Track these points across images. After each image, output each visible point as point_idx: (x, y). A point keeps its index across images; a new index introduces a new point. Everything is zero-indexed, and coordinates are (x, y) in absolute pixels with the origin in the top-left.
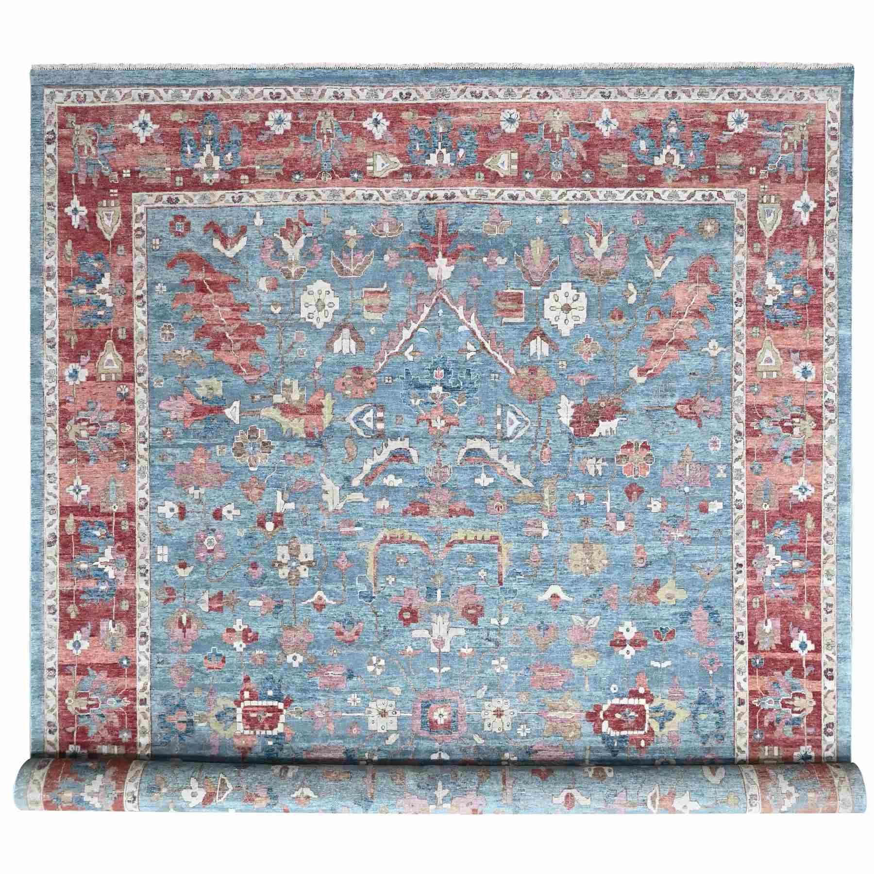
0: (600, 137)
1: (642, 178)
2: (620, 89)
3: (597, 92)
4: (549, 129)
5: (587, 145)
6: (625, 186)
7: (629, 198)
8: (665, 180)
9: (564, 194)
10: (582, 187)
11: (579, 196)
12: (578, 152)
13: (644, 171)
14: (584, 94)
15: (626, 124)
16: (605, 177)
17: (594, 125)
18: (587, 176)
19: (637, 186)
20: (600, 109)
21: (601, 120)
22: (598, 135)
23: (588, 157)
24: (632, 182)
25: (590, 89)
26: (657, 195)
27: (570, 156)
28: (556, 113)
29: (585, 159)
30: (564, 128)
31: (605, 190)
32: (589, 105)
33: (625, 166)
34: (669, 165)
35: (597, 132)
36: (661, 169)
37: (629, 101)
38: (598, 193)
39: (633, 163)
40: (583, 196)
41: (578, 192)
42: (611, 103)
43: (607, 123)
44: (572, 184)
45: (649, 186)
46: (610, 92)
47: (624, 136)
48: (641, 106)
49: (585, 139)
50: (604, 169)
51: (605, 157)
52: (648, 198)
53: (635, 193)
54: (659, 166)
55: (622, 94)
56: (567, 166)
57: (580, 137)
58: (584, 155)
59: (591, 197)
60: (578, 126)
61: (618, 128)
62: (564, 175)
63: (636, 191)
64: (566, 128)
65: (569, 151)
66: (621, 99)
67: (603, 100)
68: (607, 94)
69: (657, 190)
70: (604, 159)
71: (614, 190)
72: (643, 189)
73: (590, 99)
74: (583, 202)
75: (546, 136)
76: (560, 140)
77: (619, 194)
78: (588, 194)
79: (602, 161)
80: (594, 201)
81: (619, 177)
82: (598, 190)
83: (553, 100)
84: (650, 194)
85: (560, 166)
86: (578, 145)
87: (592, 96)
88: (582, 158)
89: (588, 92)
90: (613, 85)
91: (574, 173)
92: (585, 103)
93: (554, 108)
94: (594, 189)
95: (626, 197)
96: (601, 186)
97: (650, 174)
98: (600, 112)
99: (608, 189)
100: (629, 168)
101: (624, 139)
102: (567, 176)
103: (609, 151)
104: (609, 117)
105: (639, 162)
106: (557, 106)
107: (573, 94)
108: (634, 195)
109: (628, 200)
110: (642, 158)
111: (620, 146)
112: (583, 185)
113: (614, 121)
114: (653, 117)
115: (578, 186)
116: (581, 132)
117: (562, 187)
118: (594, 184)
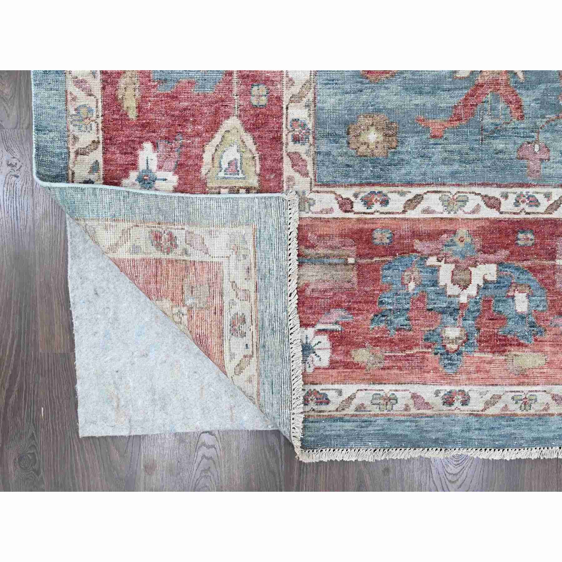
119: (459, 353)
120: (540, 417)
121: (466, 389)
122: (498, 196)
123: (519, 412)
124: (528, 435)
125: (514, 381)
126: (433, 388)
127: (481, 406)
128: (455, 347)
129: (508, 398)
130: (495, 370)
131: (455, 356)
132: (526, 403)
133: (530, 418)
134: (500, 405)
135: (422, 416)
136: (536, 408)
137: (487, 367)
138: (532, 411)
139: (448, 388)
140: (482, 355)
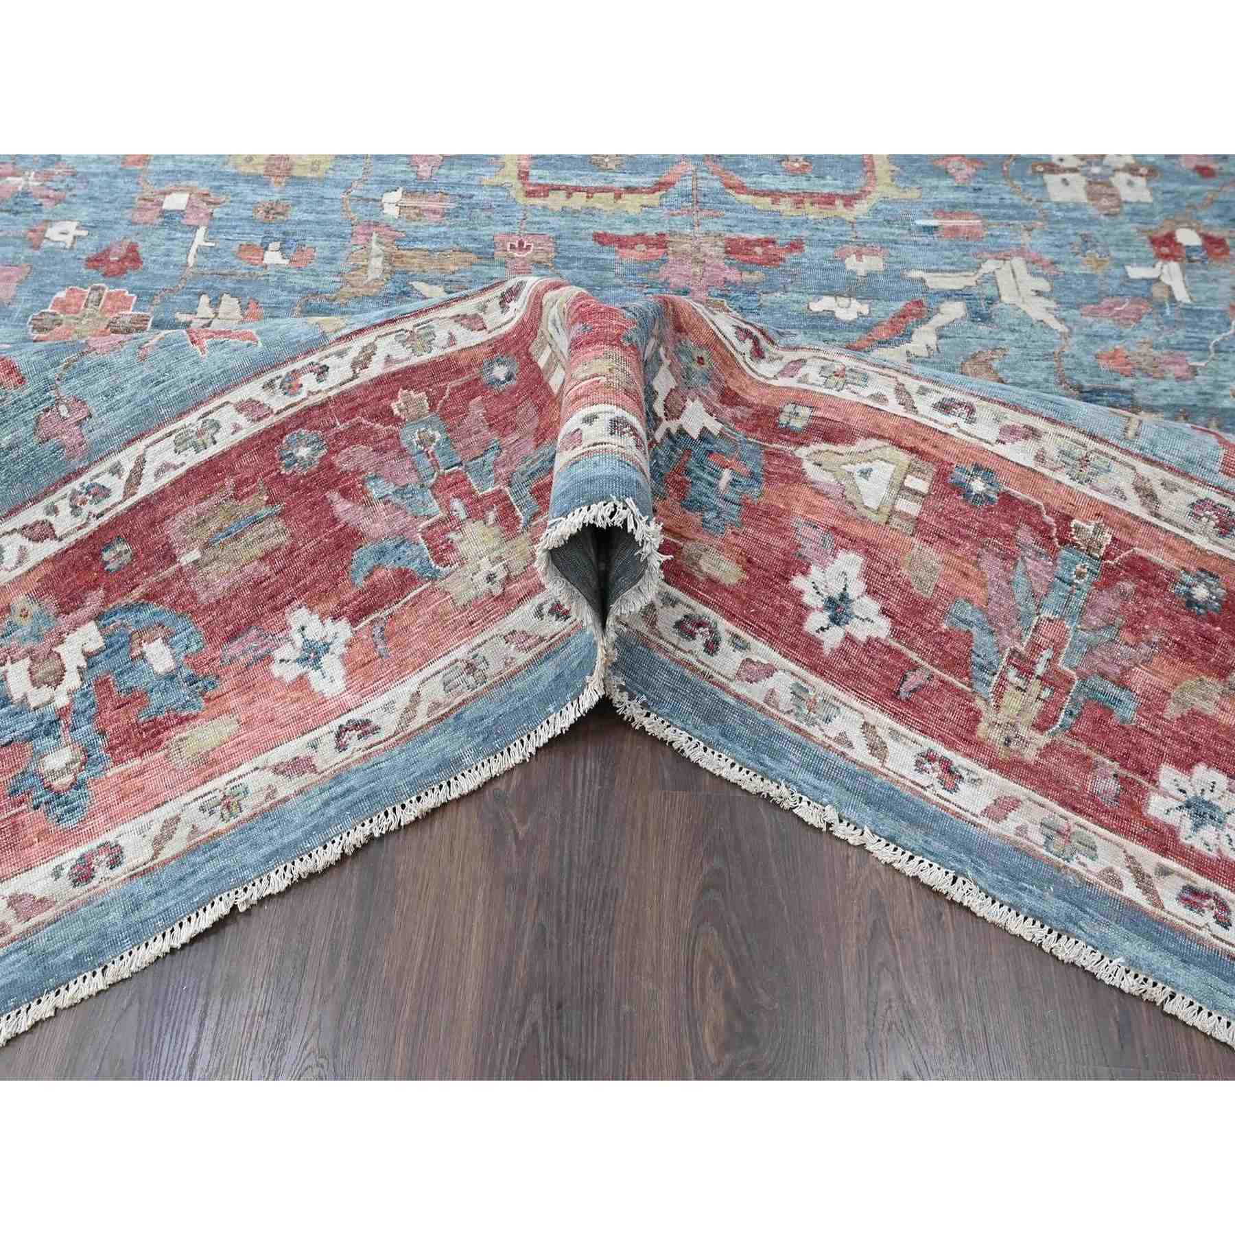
0: (313, 596)
1: (116, 556)
2: (309, 778)
3: (388, 724)
4: (500, 520)
5: (348, 539)
6: (161, 495)
7: (128, 466)
8: (37, 595)
9: (362, 362)
10: (309, 409)
11: (309, 382)
12: (368, 504)
13: (123, 580)
14: (435, 691)
15: (245, 687)
16: (239, 485)
17: (354, 621)
18: (303, 452)
19: (119, 520)
20: (359, 678)
21: (339, 648)
22: (323, 596)
23: (329, 507)
24: (141, 520)
25: (421, 719)
26: (41, 532)
27: (391, 478)
28: (501, 575)
29: (334, 496)
30: (451, 548)
31: (225, 441)
32: (401, 670)
33: (187, 558)
34: (41, 648)
35: (332, 605)
36: (64, 622)
37: (259, 761)
38: (242, 419)
39: (167, 582)
40: (290, 385)
41: (312, 389)
42: (327, 717)
43: (313, 654)
44: (347, 402)
45: (80, 544)
46: (341, 747)
47: (234, 648)
48: (208, 765)
49: (363, 558)
50: (257, 504)
51: (267, 544)
52: (64, 507)
53: (116, 496)
54: (76, 626)
55: (298, 766)
56: (390, 447)
57: (382, 553)
58: (341, 507)
59: (263, 397)
60: (405, 580)
61: (267, 658)
62: (387, 416)
63: (117, 502)
64: (442, 551)
65: (402, 491)
66: (294, 748)
67: (356, 715)
68: (352, 739)
69: (50, 548)
70: (275, 534)
71: (193, 459)
72: (94, 524)
73: (401, 692)
74: (283, 372)
75: (500, 499)
76: (446, 505)
77: (170, 457)
78: (278, 402)
79: (271, 527)
80: (252, 390)
81: (193, 511)
82: (248, 429)
83: (529, 607)
84: (64, 522)
85: (410, 436)
86: (375, 524)
87: (404, 701)
88: (345, 493)
89: (423, 708)
90: (337, 779)
91: (354, 437)
92: (419, 667)
93: (514, 588)
94: (262, 425)
95: (141, 462)
96: (243, 447)
97: (95, 587)
98: (351, 672)
99: (213, 451)
100: (173, 559)
101: (232, 637)
102: (375, 417)
103: (266, 569)
104: (314, 675)
105: (150, 597)
106: (505, 601)
107: (471, 668)
108: (117, 485)
109: (127, 460)
110: (144, 615)
111: (237, 606)
112: (305, 417)
113: (289, 673)
114: (150, 758)
115: (323, 405)
116: (386, 572)
117: (379, 381)
118: (268, 441)
119: (77, 785)
120: (264, 814)
121: (110, 837)
122: (41, 516)
123: (222, 826)
124: (252, 857)
125: (195, 780)
126: (45, 869)
127: (148, 852)
128: (68, 779)
129: (192, 813)
130: (152, 782)
131: (72, 795)
132: (229, 804)
133: (245, 827)
134: (182, 832)
135: (37, 928)
136: (249, 805)
137: (138, 782)
138: (246, 813)
139: (75, 854)
140: (122, 768)
